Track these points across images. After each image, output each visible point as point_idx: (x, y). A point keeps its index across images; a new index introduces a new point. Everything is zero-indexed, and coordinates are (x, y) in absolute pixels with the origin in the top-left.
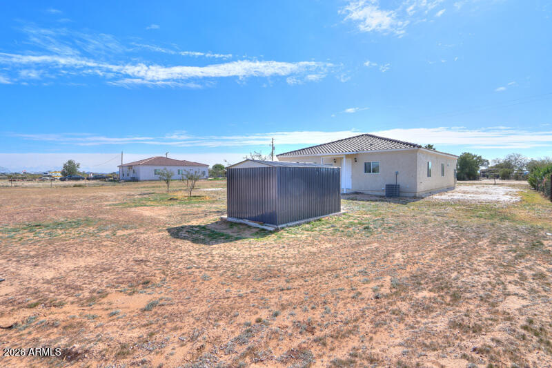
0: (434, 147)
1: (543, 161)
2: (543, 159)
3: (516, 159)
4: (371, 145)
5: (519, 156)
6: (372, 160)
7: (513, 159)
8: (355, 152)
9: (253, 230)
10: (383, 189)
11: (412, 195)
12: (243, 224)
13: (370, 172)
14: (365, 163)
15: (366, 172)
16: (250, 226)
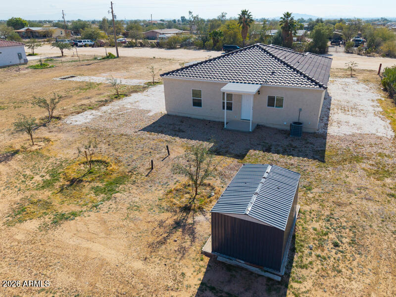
4: (273, 73)
8: (259, 86)
9: (260, 279)
10: (285, 123)
11: (312, 131)
12: (242, 269)
13: (274, 106)
14: (269, 96)
15: (268, 106)
16: (252, 273)
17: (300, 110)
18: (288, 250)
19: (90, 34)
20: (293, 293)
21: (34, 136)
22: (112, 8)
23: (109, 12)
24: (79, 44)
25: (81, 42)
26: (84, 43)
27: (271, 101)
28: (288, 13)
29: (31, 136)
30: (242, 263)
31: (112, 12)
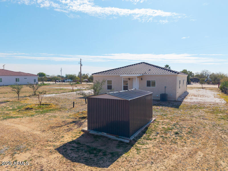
0: (169, 66)
1: (218, 74)
2: (218, 73)
3: (206, 73)
4: (150, 70)
5: (207, 71)
6: (151, 79)
7: (204, 72)
8: (141, 75)
9: (114, 142)
10: (157, 96)
11: (173, 100)
12: (104, 137)
13: (150, 86)
14: (147, 81)
15: (147, 86)
16: (110, 139)
17: (165, 87)
18: (140, 131)
19: (72, 77)
20: (136, 148)
21: (20, 96)
22: (81, 61)
23: (79, 63)
24: (65, 81)
25: (66, 80)
26: (68, 81)
27: (149, 84)
28: (167, 65)
29: (19, 95)
30: (105, 134)
31: (81, 63)
